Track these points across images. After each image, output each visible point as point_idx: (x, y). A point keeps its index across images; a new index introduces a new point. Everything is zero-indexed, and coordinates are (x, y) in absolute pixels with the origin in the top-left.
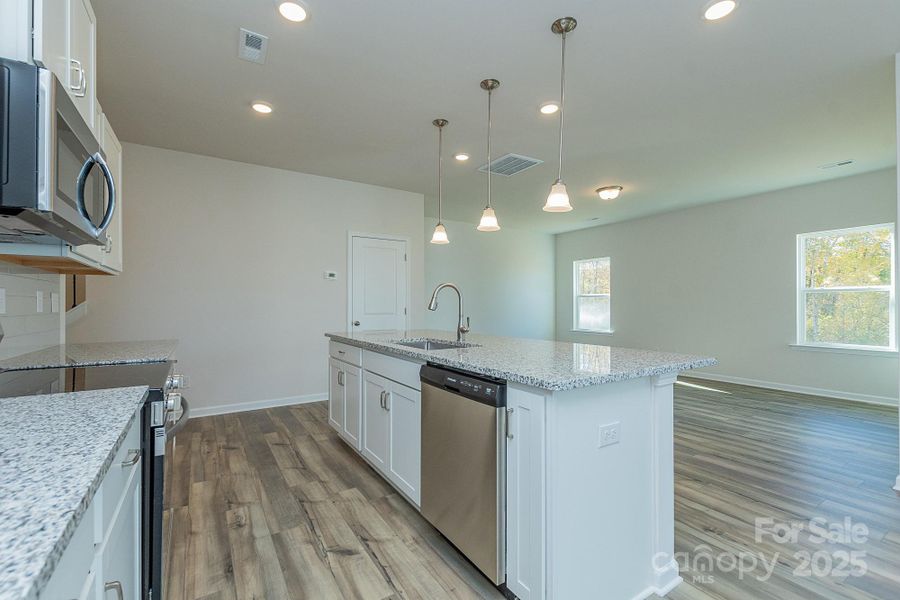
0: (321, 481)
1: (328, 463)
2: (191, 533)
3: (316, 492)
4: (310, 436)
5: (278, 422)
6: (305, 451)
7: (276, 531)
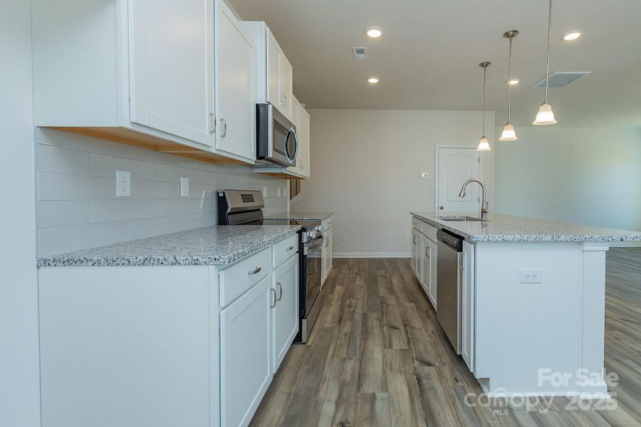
0: (397, 297)
1: (405, 289)
2: (330, 305)
3: (392, 300)
4: (402, 275)
5: (387, 265)
6: (395, 281)
7: (365, 312)
